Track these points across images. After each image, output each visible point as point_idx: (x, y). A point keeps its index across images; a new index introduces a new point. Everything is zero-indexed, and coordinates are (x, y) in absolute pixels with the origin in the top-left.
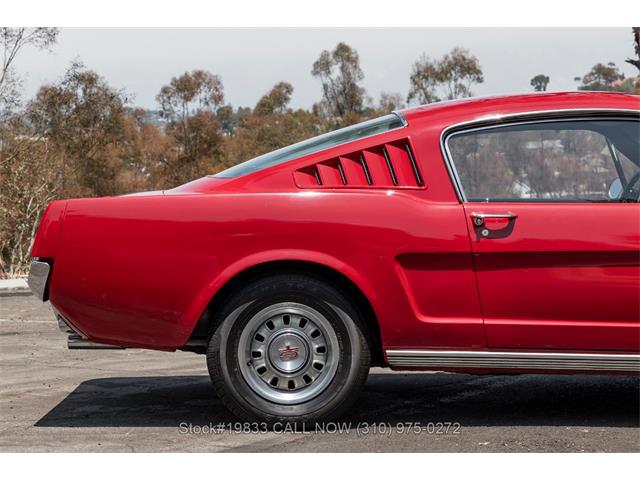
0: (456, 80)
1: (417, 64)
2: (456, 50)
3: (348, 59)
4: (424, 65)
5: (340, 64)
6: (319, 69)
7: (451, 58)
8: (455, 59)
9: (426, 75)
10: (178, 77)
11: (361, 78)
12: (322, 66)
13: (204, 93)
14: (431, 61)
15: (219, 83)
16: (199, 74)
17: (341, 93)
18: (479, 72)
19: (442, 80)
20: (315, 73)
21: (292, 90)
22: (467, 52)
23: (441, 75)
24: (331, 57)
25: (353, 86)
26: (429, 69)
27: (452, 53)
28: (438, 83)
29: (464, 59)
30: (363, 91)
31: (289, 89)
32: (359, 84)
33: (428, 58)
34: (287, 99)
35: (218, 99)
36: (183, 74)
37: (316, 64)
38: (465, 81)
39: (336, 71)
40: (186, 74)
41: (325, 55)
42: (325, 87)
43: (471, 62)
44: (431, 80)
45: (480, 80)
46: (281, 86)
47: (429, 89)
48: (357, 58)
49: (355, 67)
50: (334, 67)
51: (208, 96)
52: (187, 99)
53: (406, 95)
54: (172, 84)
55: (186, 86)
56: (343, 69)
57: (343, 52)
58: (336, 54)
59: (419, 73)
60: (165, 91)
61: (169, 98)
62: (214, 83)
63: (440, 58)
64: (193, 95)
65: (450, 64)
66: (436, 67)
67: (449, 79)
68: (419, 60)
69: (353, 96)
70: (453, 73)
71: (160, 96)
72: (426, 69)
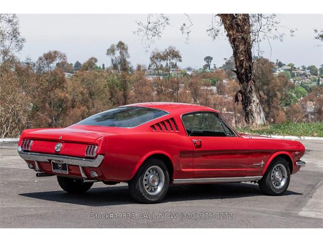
0: (170, 60)
1: (153, 52)
2: (170, 47)
3: (123, 48)
4: (156, 53)
5: (119, 51)
6: (110, 53)
7: (168, 50)
8: (170, 51)
9: (157, 57)
10: (46, 53)
11: (128, 57)
12: (111, 51)
13: (58, 61)
14: (160, 51)
15: (65, 56)
16: (55, 52)
17: (119, 63)
18: (180, 57)
19: (164, 60)
20: (108, 54)
21: (97, 61)
22: (175, 48)
23: (164, 58)
24: (115, 47)
25: (125, 60)
26: (159, 54)
28: (162, 61)
29: (174, 51)
30: (129, 63)
31: (96, 60)
32: (128, 60)
33: (158, 50)
34: (94, 65)
35: (64, 63)
37: (108, 50)
38: (174, 61)
39: (117, 53)
40: (50, 52)
41: (113, 46)
42: (112, 60)
43: (177, 52)
44: (159, 60)
45: (180, 61)
46: (92, 59)
47: (158, 63)
48: (127, 48)
49: (126, 52)
50: (116, 51)
52: (50, 63)
53: (148, 66)
54: (43, 56)
55: (50, 57)
56: (120, 52)
57: (121, 45)
58: (118, 46)
59: (154, 56)
60: (40, 59)
61: (42, 62)
62: (63, 57)
63: (164, 50)
64: (53, 61)
65: (167, 53)
66: (161, 54)
67: (167, 60)
68: (154, 50)
69: (125, 65)
70: (169, 57)
71: (38, 61)
72: (157, 55)
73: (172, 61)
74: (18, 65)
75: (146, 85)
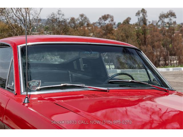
0: (170, 18)
2: (170, 11)
3: (144, 12)
5: (142, 13)
6: (137, 14)
8: (170, 13)
9: (163, 16)
10: (103, 15)
11: (147, 17)
12: (138, 14)
13: (109, 19)
15: (113, 17)
16: (108, 15)
17: (142, 20)
18: (175, 16)
19: (166, 18)
20: (136, 15)
22: (173, 11)
23: (166, 16)
24: (140, 11)
25: (145, 19)
28: (165, 18)
29: (172, 13)
30: (147, 20)
31: (130, 19)
32: (146, 18)
33: (163, 12)
34: (129, 21)
35: (112, 20)
37: (137, 13)
39: (141, 15)
40: (105, 15)
41: (139, 11)
42: (138, 19)
43: (174, 13)
44: (163, 18)
45: (176, 18)
46: (128, 18)
47: (163, 20)
48: (146, 12)
49: (146, 14)
52: (105, 21)
53: (158, 21)
54: (102, 17)
55: (105, 18)
56: (143, 14)
57: (143, 11)
58: (142, 11)
59: (161, 16)
60: (100, 18)
61: (101, 20)
64: (107, 19)
65: (168, 14)
66: (165, 15)
68: (161, 13)
69: (145, 21)
70: (169, 16)
71: (99, 20)
72: (163, 15)
73: (171, 18)
74: (88, 22)
75: (156, 31)
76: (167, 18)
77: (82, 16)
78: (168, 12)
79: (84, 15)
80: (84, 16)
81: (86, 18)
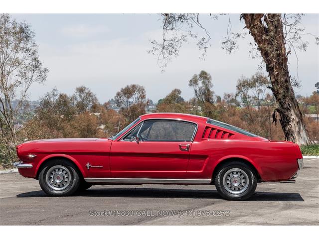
0: (258, 87)
1: (239, 80)
2: (257, 73)
3: (206, 78)
4: (242, 80)
5: (202, 81)
6: (192, 83)
7: (255, 77)
8: (257, 77)
9: (244, 85)
10: (124, 88)
11: (211, 86)
12: (194, 82)
13: (137, 95)
14: (245, 79)
15: (144, 90)
16: (134, 86)
17: (203, 94)
19: (251, 87)
20: (191, 85)
21: (181, 92)
22: (263, 74)
23: (251, 85)
24: (198, 77)
25: (208, 90)
26: (246, 81)
27: (256, 75)
28: (249, 89)
29: (262, 77)
30: (213, 92)
31: (179, 92)
32: (211, 89)
33: (244, 77)
35: (143, 97)
36: (126, 86)
37: (191, 81)
38: (263, 87)
39: (200, 83)
40: (128, 86)
41: (195, 76)
42: (196, 91)
43: (265, 78)
44: (246, 88)
46: (176, 91)
47: (245, 92)
48: (210, 77)
49: (209, 82)
50: (199, 81)
51: (139, 96)
52: (129, 98)
53: (235, 94)
54: (121, 91)
55: (128, 92)
56: (204, 82)
57: (204, 75)
58: (201, 76)
59: (241, 84)
60: (118, 94)
61: (120, 97)
62: (141, 90)
64: (132, 95)
65: (255, 79)
66: (248, 81)
67: (255, 87)
68: (240, 78)
69: (209, 95)
70: (257, 84)
71: (116, 97)
72: (244, 82)
73: (260, 87)
74: (95, 102)
75: (234, 114)
76: (254, 89)
77: (81, 90)
78: (253, 77)
79: (85, 88)
80: (86, 91)
81: (89, 94)
